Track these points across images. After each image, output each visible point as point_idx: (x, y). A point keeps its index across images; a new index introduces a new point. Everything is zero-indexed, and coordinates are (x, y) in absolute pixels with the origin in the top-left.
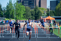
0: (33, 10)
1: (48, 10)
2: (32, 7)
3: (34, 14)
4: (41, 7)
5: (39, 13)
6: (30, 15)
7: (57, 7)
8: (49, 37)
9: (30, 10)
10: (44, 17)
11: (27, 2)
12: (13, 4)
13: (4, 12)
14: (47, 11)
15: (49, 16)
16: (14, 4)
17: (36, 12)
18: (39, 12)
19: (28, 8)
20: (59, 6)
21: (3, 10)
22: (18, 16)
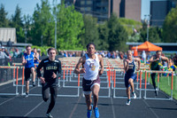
0: (104, 24)
1: (144, 25)
2: (101, 16)
3: (107, 35)
4: (127, 18)
5: (120, 33)
6: (95, 38)
7: (170, 18)
8: (145, 98)
9: (97, 25)
10: (133, 43)
11: (89, 3)
12: (52, 7)
13: (27, 27)
14: (141, 27)
15: (147, 42)
16: (55, 8)
17: (111, 31)
18: (120, 30)
19: (92, 20)
20: (173, 14)
21: (24, 23)
22: (62, 40)
